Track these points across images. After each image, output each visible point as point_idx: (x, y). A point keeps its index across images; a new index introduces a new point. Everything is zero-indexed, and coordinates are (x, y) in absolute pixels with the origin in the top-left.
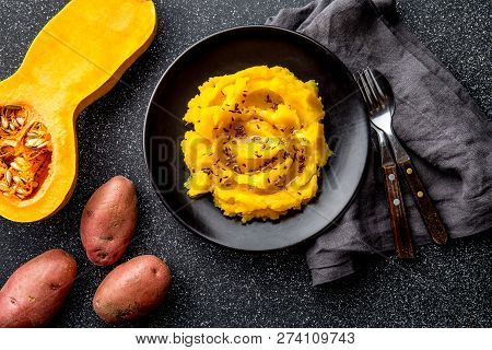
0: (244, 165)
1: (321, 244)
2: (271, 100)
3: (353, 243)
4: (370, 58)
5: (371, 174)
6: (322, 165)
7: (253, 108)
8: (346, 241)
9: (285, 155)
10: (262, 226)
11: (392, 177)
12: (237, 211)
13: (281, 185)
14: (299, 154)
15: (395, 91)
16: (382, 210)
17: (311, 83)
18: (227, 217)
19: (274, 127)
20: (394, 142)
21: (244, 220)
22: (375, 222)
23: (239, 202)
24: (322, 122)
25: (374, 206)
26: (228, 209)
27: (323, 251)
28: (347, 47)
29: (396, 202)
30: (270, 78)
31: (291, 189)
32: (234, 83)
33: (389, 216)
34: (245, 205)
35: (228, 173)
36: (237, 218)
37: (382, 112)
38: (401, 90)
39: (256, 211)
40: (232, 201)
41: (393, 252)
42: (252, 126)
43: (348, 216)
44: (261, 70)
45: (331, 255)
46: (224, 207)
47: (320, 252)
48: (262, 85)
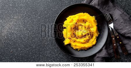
0: (78, 37)
1: (97, 55)
2: (84, 21)
3: (105, 55)
4: (107, 10)
5: (109, 38)
6: (97, 36)
7: (80, 23)
8: (104, 54)
9: (88, 34)
10: (83, 51)
11: (114, 39)
12: (77, 48)
13: (87, 41)
14: (92, 34)
15: (114, 18)
16: (111, 47)
17: (93, 17)
18: (74, 50)
19: (85, 27)
20: (114, 30)
21: (78, 50)
22: (110, 50)
23: (77, 46)
24: (97, 26)
25: (109, 46)
26: (74, 48)
27: (98, 57)
28: (102, 8)
29: (115, 45)
30: (84, 16)
31: (90, 42)
32: (75, 17)
33: (113, 48)
34: (79, 46)
35: (75, 39)
36: (77, 50)
37: (111, 23)
38: (115, 18)
39: (82, 48)
40: (76, 46)
41: (114, 57)
42: (80, 27)
43: (104, 48)
44: (82, 14)
45: (100, 58)
46: (73, 47)
47: (97, 57)
48: (82, 18)
